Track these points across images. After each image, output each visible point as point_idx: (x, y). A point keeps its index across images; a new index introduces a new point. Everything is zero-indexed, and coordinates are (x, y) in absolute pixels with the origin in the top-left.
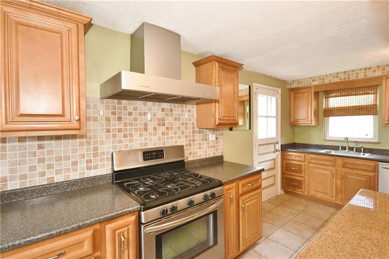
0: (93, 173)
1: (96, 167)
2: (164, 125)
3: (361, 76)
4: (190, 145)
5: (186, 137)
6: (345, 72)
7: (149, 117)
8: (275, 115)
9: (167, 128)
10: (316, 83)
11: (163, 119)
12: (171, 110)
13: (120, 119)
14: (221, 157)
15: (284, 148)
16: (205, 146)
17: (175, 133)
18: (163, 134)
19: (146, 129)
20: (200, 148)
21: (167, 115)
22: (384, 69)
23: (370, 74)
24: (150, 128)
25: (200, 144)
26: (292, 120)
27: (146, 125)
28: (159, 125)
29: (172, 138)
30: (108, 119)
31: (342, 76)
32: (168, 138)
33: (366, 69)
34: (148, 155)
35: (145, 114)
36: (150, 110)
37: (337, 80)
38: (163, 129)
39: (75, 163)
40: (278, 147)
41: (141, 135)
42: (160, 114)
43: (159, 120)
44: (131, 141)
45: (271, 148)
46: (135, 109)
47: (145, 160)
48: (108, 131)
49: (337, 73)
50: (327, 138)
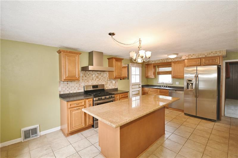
0: (79, 91)
1: (80, 90)
2: (98, 78)
3: (166, 61)
4: (106, 84)
5: (105, 82)
6: (161, 60)
7: (94, 76)
8: (139, 74)
9: (99, 79)
10: (153, 63)
11: (98, 76)
12: (100, 73)
13: (86, 76)
14: (117, 89)
15: (143, 86)
16: (111, 85)
17: (102, 81)
18: (98, 81)
19: (93, 79)
20: (110, 85)
21: (99, 75)
22: (171, 60)
23: (168, 61)
25: (110, 84)
26: (146, 76)
27: (93, 78)
28: (97, 78)
29: (101, 82)
30: (83, 77)
31: (161, 61)
32: (99, 82)
33: (167, 59)
34: (94, 87)
35: (93, 75)
36: (94, 74)
37: (159, 62)
38: (98, 79)
39: (75, 88)
40: (141, 86)
41: (91, 81)
42: (97, 75)
43: (97, 76)
44: (89, 83)
45: (138, 86)
46: (90, 73)
48: (83, 80)
49: (159, 60)
50: (159, 83)
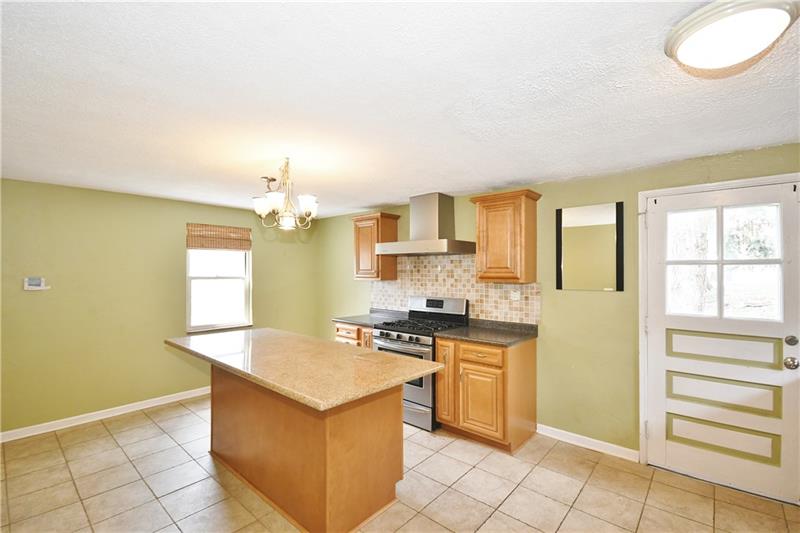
2: (452, 277)
4: (482, 301)
5: (477, 291)
7: (439, 268)
9: (456, 280)
11: (452, 271)
12: (460, 261)
13: (418, 271)
16: (504, 306)
17: (464, 286)
18: (452, 285)
19: (437, 280)
20: (496, 307)
21: (456, 267)
24: (440, 279)
25: (496, 302)
27: (437, 276)
28: (448, 276)
29: (460, 290)
30: (412, 272)
32: (456, 291)
35: (436, 266)
36: (440, 262)
38: (452, 281)
40: (799, 354)
41: (433, 285)
42: (449, 267)
43: (448, 271)
44: (426, 289)
46: (429, 262)
47: (427, 306)
48: (412, 280)
